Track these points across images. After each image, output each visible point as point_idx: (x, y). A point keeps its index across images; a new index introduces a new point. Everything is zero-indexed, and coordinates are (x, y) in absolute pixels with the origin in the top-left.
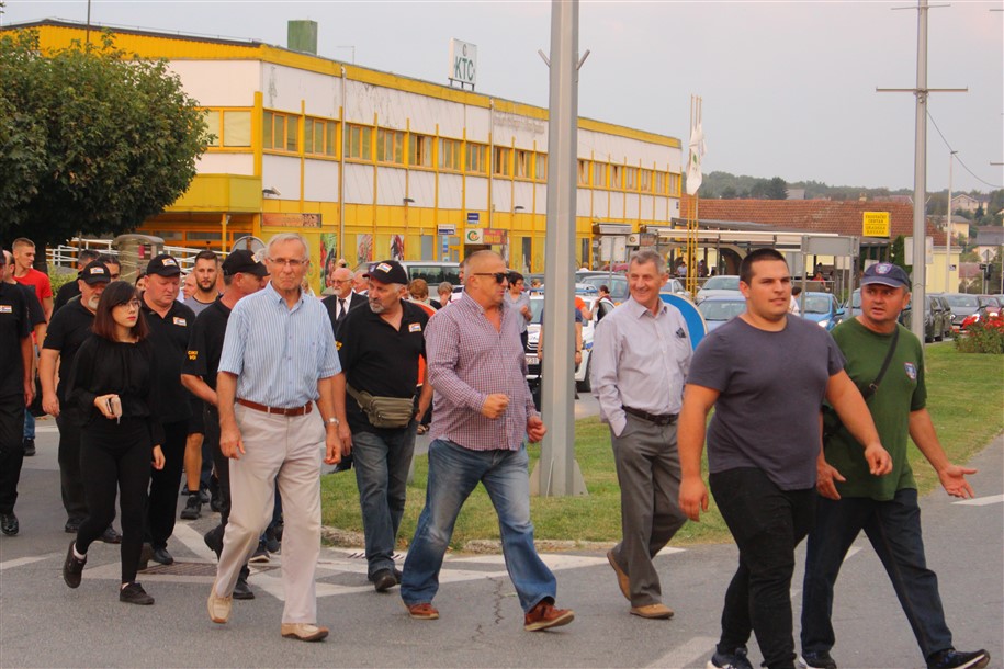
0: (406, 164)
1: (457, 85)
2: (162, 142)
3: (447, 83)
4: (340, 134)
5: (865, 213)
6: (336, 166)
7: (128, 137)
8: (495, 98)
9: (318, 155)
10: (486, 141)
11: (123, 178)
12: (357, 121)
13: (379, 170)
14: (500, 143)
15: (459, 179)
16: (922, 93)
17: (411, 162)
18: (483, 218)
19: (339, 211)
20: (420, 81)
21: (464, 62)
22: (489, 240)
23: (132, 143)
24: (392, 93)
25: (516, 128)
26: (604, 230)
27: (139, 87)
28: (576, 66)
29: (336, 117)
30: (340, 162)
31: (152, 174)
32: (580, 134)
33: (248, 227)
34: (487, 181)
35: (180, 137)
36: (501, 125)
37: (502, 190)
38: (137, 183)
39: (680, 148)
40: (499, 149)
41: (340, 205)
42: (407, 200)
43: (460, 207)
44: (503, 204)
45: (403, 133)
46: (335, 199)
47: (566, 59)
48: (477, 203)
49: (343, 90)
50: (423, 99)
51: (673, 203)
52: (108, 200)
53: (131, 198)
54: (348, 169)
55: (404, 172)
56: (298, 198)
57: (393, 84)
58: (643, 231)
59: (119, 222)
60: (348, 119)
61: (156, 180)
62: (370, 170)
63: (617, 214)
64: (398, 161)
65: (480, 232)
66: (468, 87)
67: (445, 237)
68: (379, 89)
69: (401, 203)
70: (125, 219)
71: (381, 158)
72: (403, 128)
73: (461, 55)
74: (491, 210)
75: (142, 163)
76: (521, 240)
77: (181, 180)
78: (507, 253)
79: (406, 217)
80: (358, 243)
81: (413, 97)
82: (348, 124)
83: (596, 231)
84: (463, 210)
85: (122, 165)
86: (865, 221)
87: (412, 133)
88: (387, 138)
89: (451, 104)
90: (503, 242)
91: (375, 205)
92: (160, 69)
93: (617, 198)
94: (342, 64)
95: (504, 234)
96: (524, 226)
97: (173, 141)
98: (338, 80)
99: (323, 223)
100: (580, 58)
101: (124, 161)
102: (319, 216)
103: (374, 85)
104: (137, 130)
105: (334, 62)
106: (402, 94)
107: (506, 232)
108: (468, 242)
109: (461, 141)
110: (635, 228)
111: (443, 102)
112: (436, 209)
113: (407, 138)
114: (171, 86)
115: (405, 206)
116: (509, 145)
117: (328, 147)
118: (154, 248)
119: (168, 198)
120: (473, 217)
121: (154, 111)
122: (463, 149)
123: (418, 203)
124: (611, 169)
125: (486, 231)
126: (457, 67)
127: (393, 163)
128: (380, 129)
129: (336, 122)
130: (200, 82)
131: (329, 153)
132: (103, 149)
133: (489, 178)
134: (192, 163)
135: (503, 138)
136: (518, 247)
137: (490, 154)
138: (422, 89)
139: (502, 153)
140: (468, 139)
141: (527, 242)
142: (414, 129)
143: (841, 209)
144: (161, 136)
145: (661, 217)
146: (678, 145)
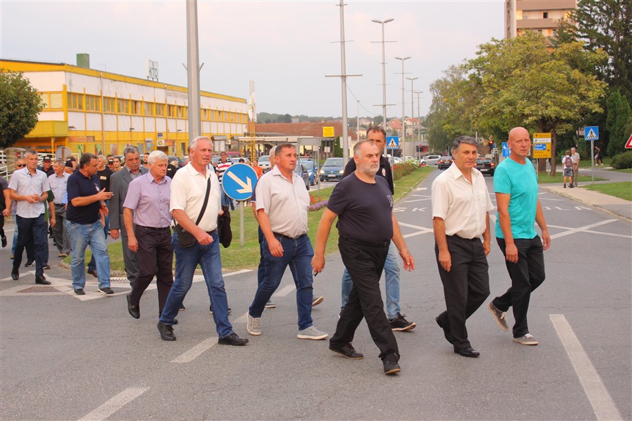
0: (130, 113)
1: (150, 79)
2: (22, 107)
3: (146, 78)
4: (101, 102)
5: (324, 128)
6: (100, 115)
7: (8, 106)
8: (167, 84)
9: (92, 111)
10: (164, 102)
11: (6, 123)
12: (108, 96)
13: (119, 116)
14: (170, 103)
15: (153, 119)
16: (344, 77)
17: (132, 113)
18: (164, 135)
19: (102, 134)
20: (135, 78)
21: (153, 69)
22: (167, 144)
23: (9, 109)
24: (123, 83)
25: (177, 97)
26: (216, 138)
27: (11, 84)
28: (198, 69)
29: (99, 94)
30: (101, 114)
31: (19, 121)
32: (201, 97)
33: (63, 143)
34: (165, 120)
35: (31, 105)
36: (170, 96)
37: (171, 123)
38: (12, 125)
39: (246, 103)
40: (170, 106)
41: (103, 132)
42: (131, 129)
43: (154, 131)
44: (172, 129)
45: (128, 100)
46: (100, 129)
47: (194, 66)
48: (162, 129)
49: (102, 83)
50: (136, 85)
51: (244, 126)
53: (10, 132)
54: (105, 116)
55: (129, 117)
56: (84, 129)
57: (123, 79)
58: (232, 138)
59: (5, 142)
60: (104, 95)
61: (21, 124)
62: (115, 116)
63: (221, 131)
64: (127, 112)
65: (163, 141)
66: (155, 80)
67: (149, 144)
68: (118, 83)
69: (128, 130)
70: (8, 141)
71: (119, 111)
72: (128, 98)
73: (152, 67)
74: (168, 131)
75: (14, 117)
76: (181, 145)
77: (32, 124)
78: (175, 149)
79: (131, 136)
80: (111, 147)
81: (131, 85)
82: (104, 97)
83: (213, 139)
84: (156, 132)
85: (5, 118)
86: (324, 131)
87: (132, 100)
88: (121, 103)
89: (148, 88)
90: (173, 145)
91: (117, 131)
92: (20, 76)
93: (221, 125)
94: (101, 72)
95: (173, 142)
96: (182, 138)
97: (27, 107)
98: (99, 79)
99: (96, 139)
100: (200, 66)
101: (6, 116)
102: (94, 137)
103: (115, 80)
104: (11, 103)
105: (97, 71)
106: (127, 84)
107: (174, 141)
108: (159, 146)
109: (153, 103)
110: (229, 137)
111: (145, 87)
112: (144, 132)
113: (130, 103)
114: (25, 83)
115: (131, 131)
116: (174, 104)
117: (96, 107)
118: (22, 153)
119: (26, 132)
120: (160, 135)
121: (18, 94)
122: (154, 106)
123: (136, 130)
124: (217, 113)
125: (166, 141)
126: (150, 72)
127: (125, 113)
128: (118, 99)
129: (99, 97)
130: (38, 81)
131: (96, 110)
133: (166, 118)
134: (36, 116)
135: (171, 101)
136: (180, 147)
137: (166, 108)
138: (135, 81)
139: (171, 107)
140: (157, 102)
141: (183, 144)
142: (133, 99)
143: (313, 126)
144: (22, 105)
145: (240, 132)
146: (245, 102)
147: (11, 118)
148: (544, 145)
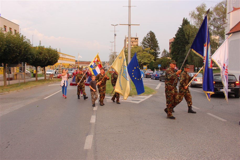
1: (59, 52)
7: (55, 56)
15: (60, 60)
21: (60, 50)
25: (64, 56)
44: (63, 63)
48: (61, 63)
51: (75, 62)
52: (53, 62)
63: (71, 63)
83: (70, 65)
93: (71, 62)
95: (63, 65)
96: (64, 64)
110: (72, 65)
112: (58, 63)
120: (61, 64)
124: (70, 59)
132: (52, 57)
133: (62, 60)
136: (64, 66)
137: (62, 58)
140: (60, 57)
145: (74, 64)
146: (75, 57)
147: (55, 58)
148: (145, 68)
